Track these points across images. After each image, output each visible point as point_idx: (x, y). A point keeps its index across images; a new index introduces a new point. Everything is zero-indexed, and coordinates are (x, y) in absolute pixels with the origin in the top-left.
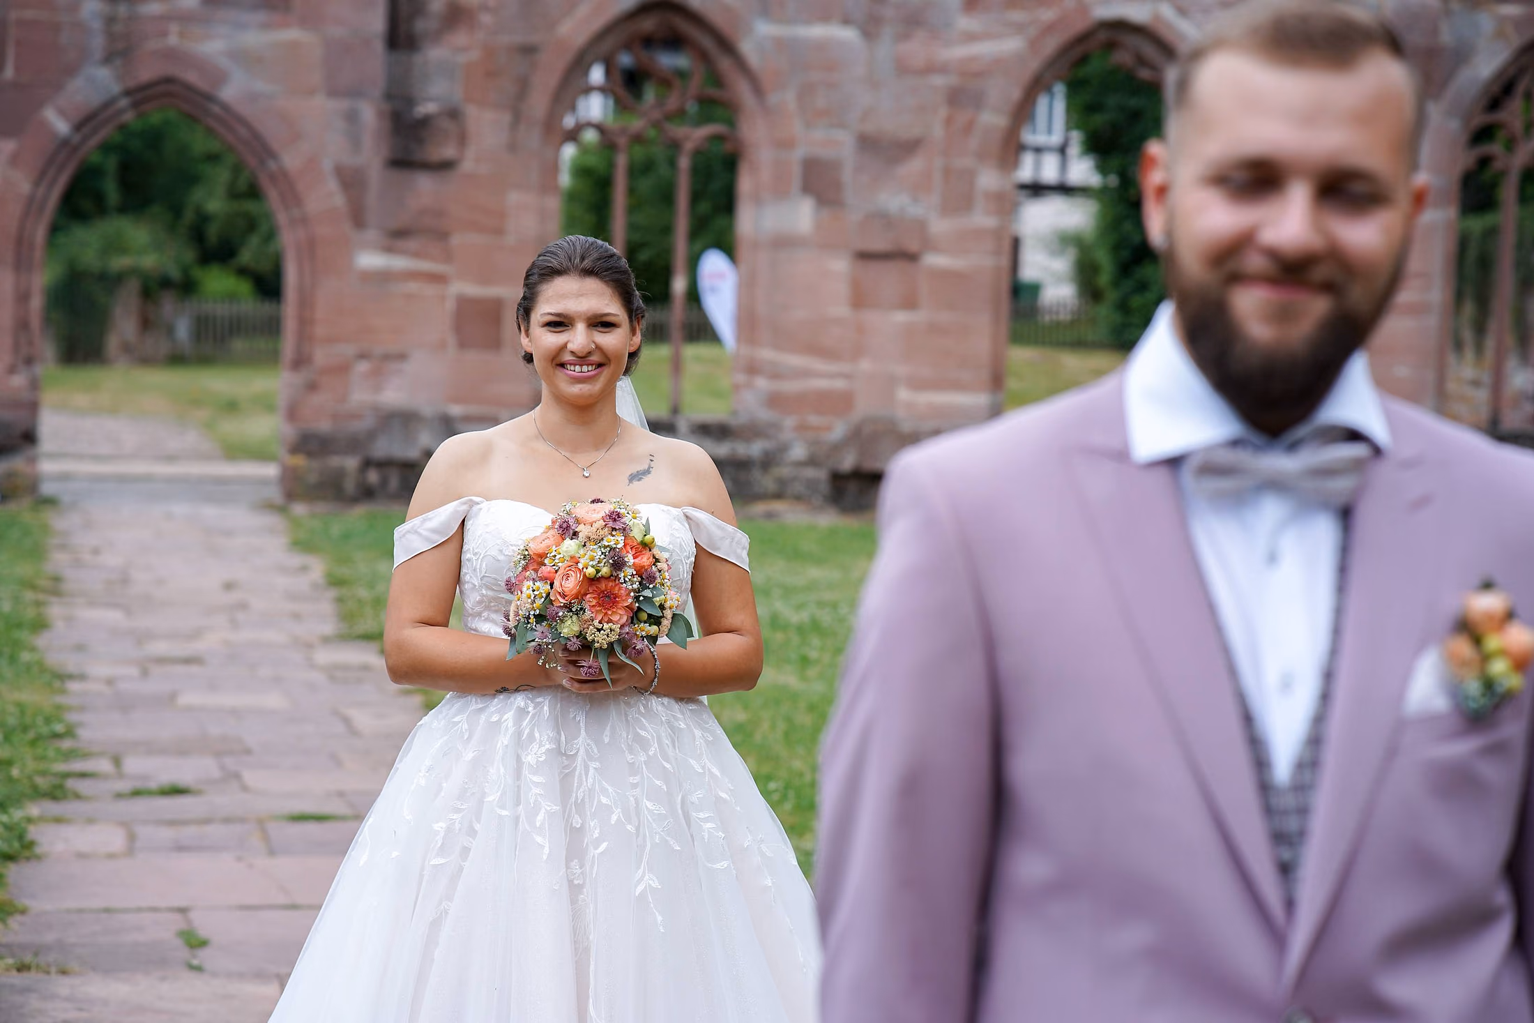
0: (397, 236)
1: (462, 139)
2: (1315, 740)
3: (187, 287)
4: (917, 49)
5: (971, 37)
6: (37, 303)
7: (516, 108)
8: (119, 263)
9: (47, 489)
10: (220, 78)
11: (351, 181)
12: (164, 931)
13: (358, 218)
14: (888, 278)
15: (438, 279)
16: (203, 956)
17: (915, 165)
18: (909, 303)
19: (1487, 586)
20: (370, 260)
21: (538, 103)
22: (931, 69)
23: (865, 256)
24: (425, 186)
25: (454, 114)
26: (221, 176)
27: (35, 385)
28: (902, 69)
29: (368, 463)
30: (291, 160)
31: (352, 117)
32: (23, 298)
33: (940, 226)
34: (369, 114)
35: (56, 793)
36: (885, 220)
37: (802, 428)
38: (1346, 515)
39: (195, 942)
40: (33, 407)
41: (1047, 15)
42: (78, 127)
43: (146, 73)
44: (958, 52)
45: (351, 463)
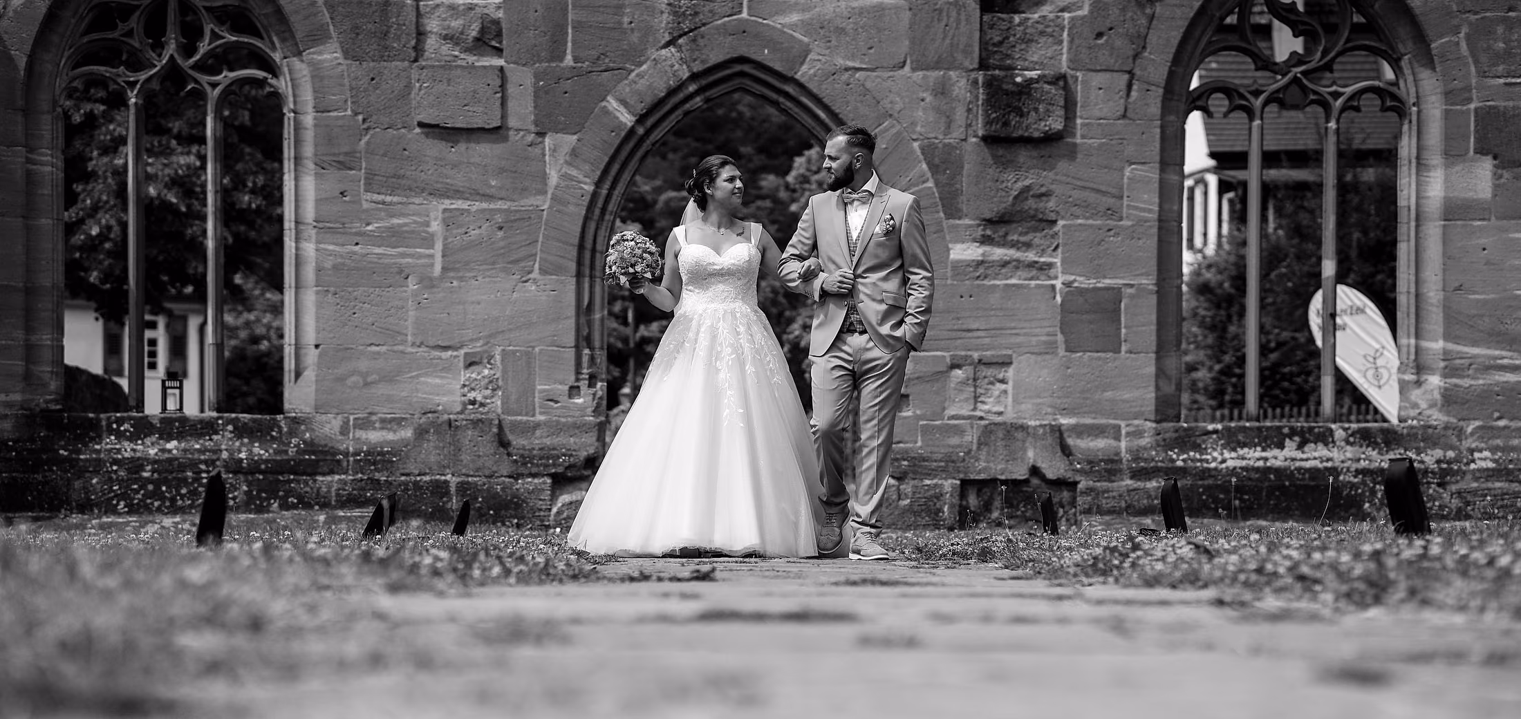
0: (996, 225)
1: (1069, 109)
10: (798, 56)
11: (941, 163)
13: (951, 205)
20: (964, 251)
25: (1062, 81)
29: (966, 484)
31: (942, 90)
34: (962, 85)
37: (1486, 432)
42: (641, 119)
45: (949, 485)
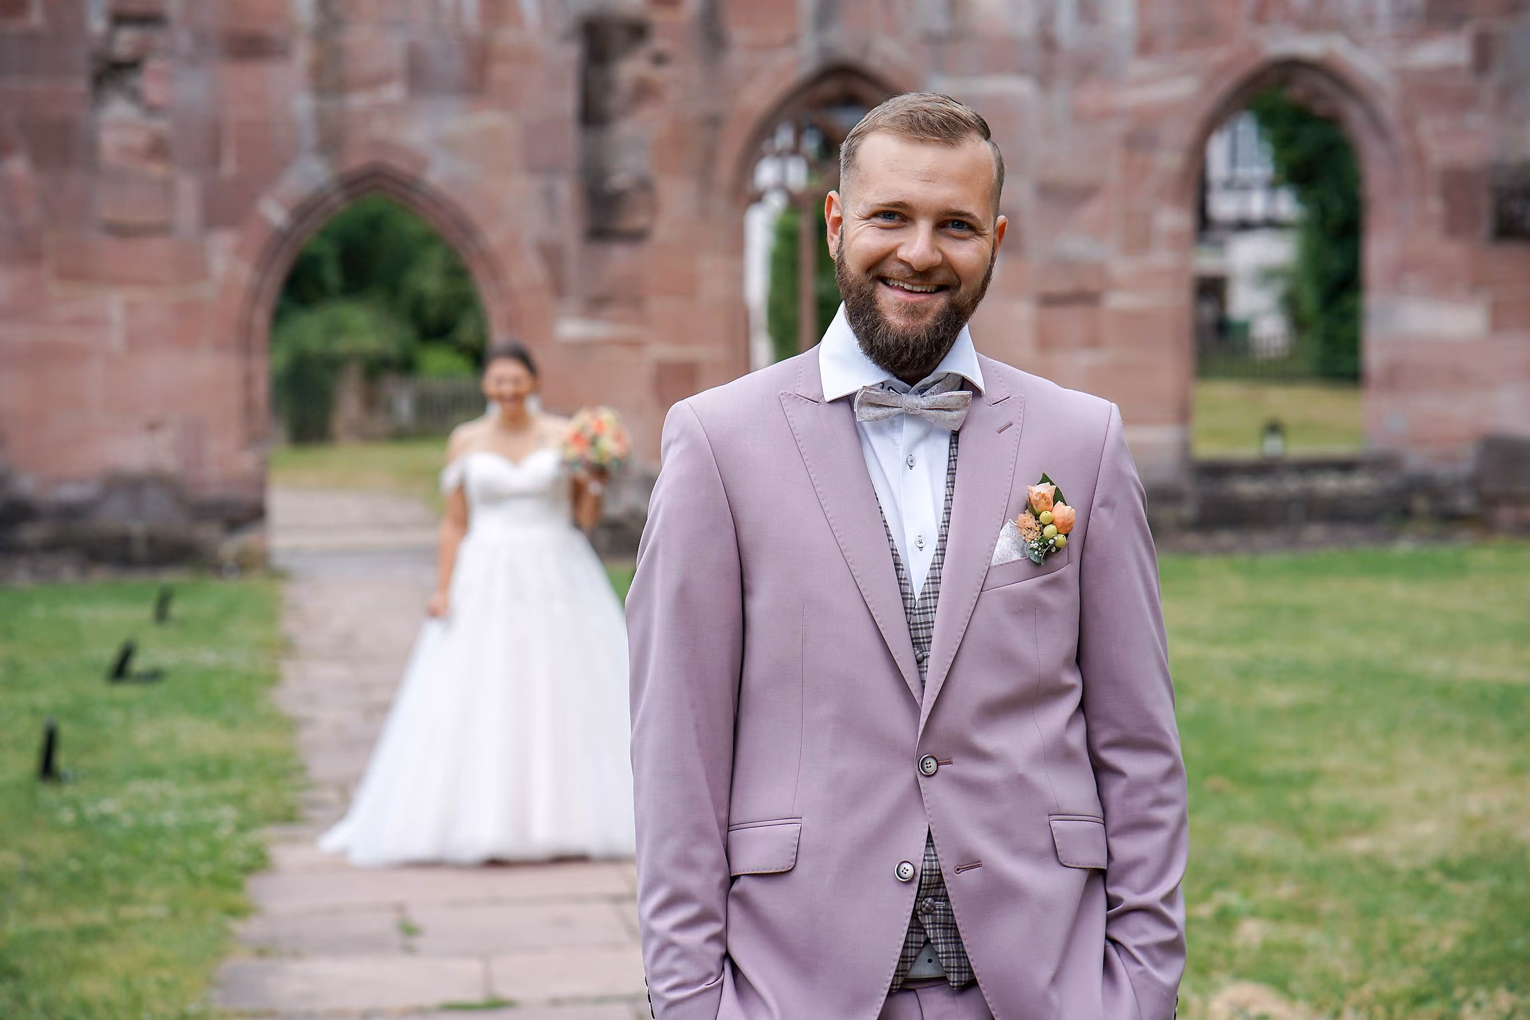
0: (597, 304)
1: (653, 208)
2: (935, 580)
3: (406, 366)
4: (1091, 96)
5: (1141, 82)
6: (262, 389)
7: (704, 173)
8: (342, 345)
9: (280, 561)
10: (423, 163)
11: (551, 255)
12: (384, 923)
13: (558, 287)
14: (1071, 320)
15: (635, 344)
16: (418, 942)
17: (1093, 210)
18: (1094, 342)
19: (1045, 479)
20: (572, 328)
21: (725, 170)
22: (1105, 115)
23: (1049, 301)
24: (620, 257)
25: (645, 185)
26: (434, 258)
27: (264, 464)
28: (1078, 116)
30: (494, 237)
31: (549, 195)
32: (248, 381)
33: (1121, 267)
34: (567, 190)
35: (289, 817)
36: (1067, 265)
38: (955, 436)
39: (409, 930)
40: (260, 483)
41: (1219, 55)
43: (356, 161)
44: (1131, 97)
